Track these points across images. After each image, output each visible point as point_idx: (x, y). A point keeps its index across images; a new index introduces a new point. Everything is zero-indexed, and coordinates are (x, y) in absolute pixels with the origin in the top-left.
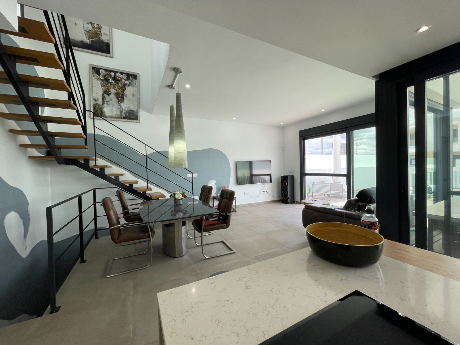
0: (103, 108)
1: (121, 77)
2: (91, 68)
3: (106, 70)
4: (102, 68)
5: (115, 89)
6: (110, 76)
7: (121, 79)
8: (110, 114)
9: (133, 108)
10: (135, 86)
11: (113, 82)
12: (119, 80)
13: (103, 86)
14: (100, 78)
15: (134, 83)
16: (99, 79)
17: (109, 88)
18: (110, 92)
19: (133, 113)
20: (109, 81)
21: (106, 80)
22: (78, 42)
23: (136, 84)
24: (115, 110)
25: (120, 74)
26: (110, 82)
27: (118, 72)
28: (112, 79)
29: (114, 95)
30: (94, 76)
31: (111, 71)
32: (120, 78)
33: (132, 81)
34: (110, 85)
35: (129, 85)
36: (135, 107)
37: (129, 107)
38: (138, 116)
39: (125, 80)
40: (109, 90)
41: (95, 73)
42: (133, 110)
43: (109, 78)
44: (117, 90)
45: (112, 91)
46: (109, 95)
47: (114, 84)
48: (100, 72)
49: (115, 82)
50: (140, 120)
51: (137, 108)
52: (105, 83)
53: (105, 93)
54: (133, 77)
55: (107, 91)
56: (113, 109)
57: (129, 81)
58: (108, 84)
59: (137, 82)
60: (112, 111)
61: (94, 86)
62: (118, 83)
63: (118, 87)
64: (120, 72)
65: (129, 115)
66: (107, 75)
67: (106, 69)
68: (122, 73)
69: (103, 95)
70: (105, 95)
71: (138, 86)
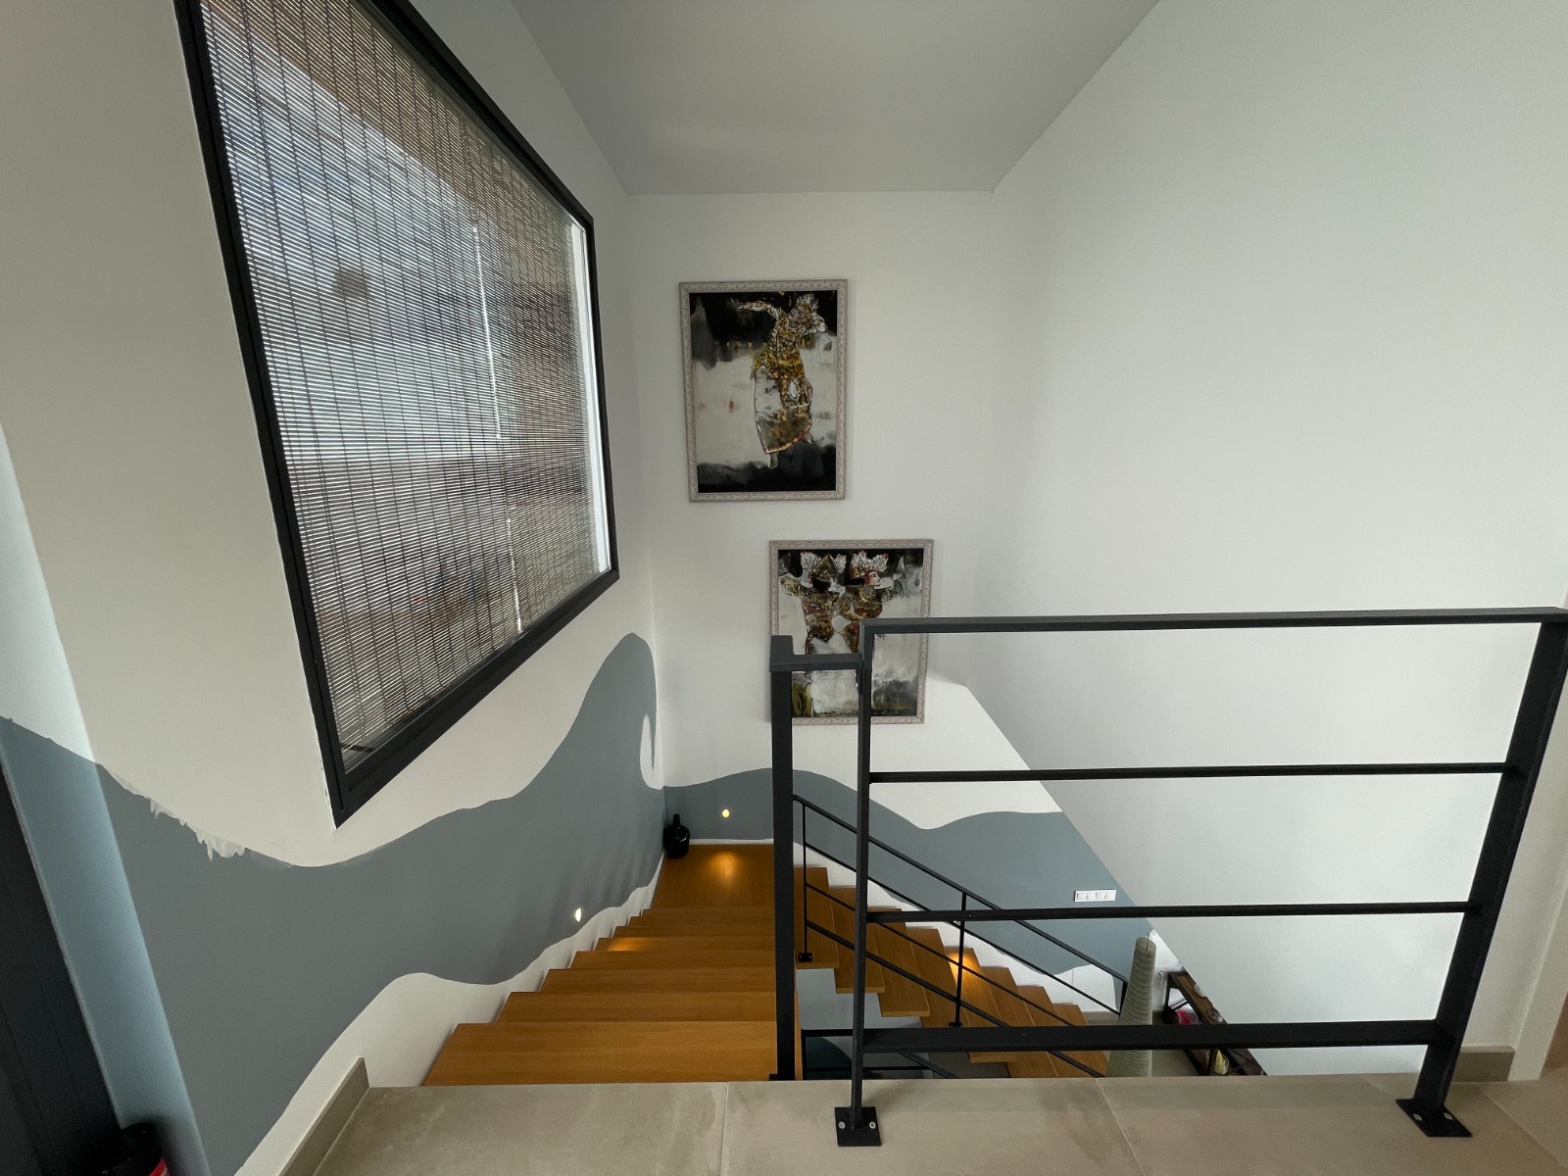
0: (806, 687)
1: (867, 566)
2: (775, 556)
3: (820, 553)
4: (810, 547)
5: (845, 616)
6: (833, 570)
7: (866, 575)
8: (828, 701)
9: (902, 674)
10: (915, 594)
11: (842, 590)
12: (862, 581)
13: (809, 613)
14: (802, 583)
15: (911, 581)
16: (798, 589)
17: (827, 616)
18: (829, 627)
19: (901, 690)
20: (830, 590)
21: (820, 586)
22: (737, 470)
23: (917, 584)
24: (844, 686)
25: (864, 559)
26: (831, 593)
27: (857, 551)
28: (839, 582)
29: (843, 636)
30: (782, 582)
31: (835, 553)
32: (864, 569)
33: (904, 577)
34: (831, 603)
35: (893, 593)
36: (909, 669)
37: (890, 673)
38: (919, 701)
39: (881, 575)
40: (827, 622)
41: (786, 570)
42: (902, 680)
43: (829, 578)
44: (851, 618)
45: (838, 623)
46: (826, 641)
47: (843, 598)
48: (803, 562)
49: (848, 590)
50: (923, 716)
51: (915, 672)
52: (815, 597)
53: (815, 636)
54: (909, 557)
55: (820, 628)
56: (838, 685)
57: (895, 577)
58: (826, 601)
59: (923, 578)
60: (832, 694)
61: (784, 617)
62: (857, 593)
63: (858, 607)
64: (865, 550)
65: (888, 700)
66: (823, 568)
67: (821, 547)
68: (871, 553)
69: (808, 642)
70: (815, 642)
71: (927, 592)
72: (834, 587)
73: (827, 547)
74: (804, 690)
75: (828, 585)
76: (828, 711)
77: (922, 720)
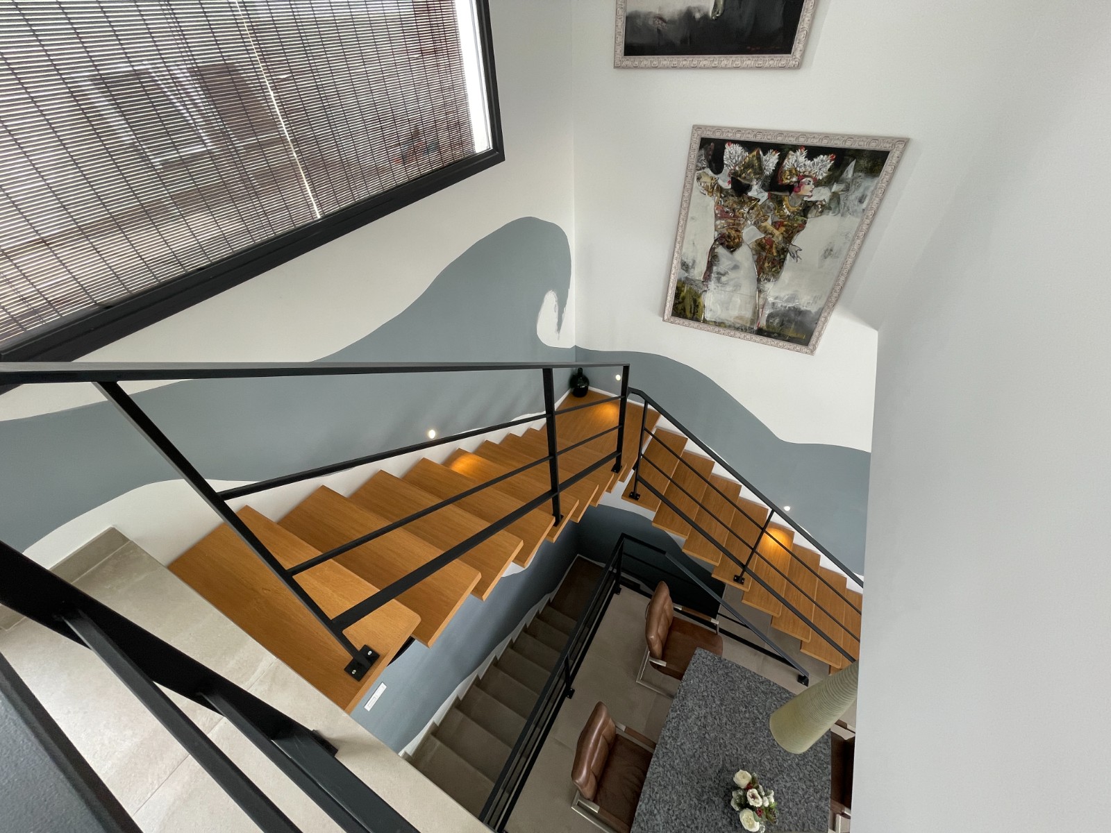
0: (701, 294)
1: (802, 169)
2: (697, 146)
3: (748, 146)
4: (738, 137)
5: (759, 228)
6: (760, 170)
7: (798, 182)
8: (719, 312)
9: (806, 302)
10: (854, 213)
11: (764, 196)
12: (790, 188)
13: (721, 218)
14: (720, 182)
15: (854, 195)
16: (715, 189)
17: (739, 224)
18: (739, 237)
19: (799, 318)
20: (750, 194)
21: (740, 188)
23: (861, 201)
24: (739, 301)
25: (802, 159)
26: (751, 199)
27: (795, 148)
28: (763, 186)
29: (752, 249)
30: (698, 179)
31: (766, 147)
32: (797, 173)
33: (847, 189)
34: (747, 210)
35: (825, 208)
36: (815, 299)
37: (793, 298)
38: (816, 334)
39: (818, 183)
40: (737, 231)
41: (705, 164)
42: (803, 308)
43: (751, 180)
44: (765, 231)
45: (750, 234)
46: (732, 252)
47: (763, 206)
48: (726, 156)
49: (770, 197)
50: (815, 348)
51: (821, 303)
52: (731, 200)
53: (722, 244)
54: (863, 163)
55: (729, 236)
56: (733, 299)
57: (835, 188)
58: (742, 207)
59: (873, 193)
60: (726, 305)
61: (692, 218)
62: (780, 202)
63: (777, 219)
64: (807, 147)
65: (782, 324)
66: (748, 166)
67: (751, 138)
68: (813, 152)
69: (712, 249)
70: (721, 251)
71: (870, 213)
72: (756, 191)
73: (759, 139)
74: (699, 296)
75: (749, 188)
76: (718, 321)
77: (812, 352)
